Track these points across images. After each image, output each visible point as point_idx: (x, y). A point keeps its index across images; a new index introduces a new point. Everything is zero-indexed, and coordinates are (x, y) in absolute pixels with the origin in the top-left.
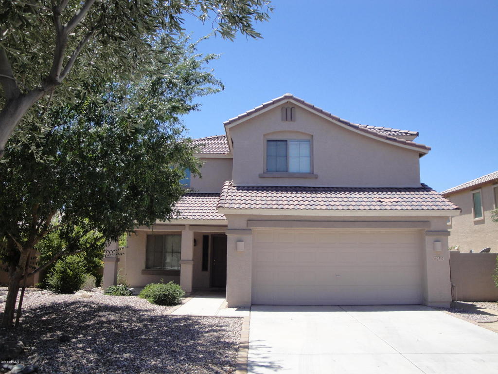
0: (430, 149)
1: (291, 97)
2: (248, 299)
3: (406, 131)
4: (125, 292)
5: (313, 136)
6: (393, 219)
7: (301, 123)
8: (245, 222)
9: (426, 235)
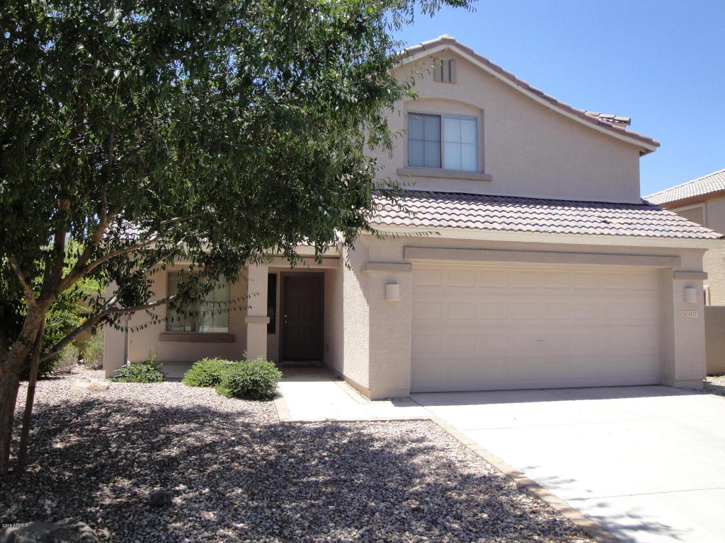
0: (658, 145)
1: (452, 42)
2: (405, 384)
3: (612, 116)
4: (154, 376)
5: (482, 111)
6: (628, 251)
7: (466, 88)
8: (400, 249)
9: (674, 277)
